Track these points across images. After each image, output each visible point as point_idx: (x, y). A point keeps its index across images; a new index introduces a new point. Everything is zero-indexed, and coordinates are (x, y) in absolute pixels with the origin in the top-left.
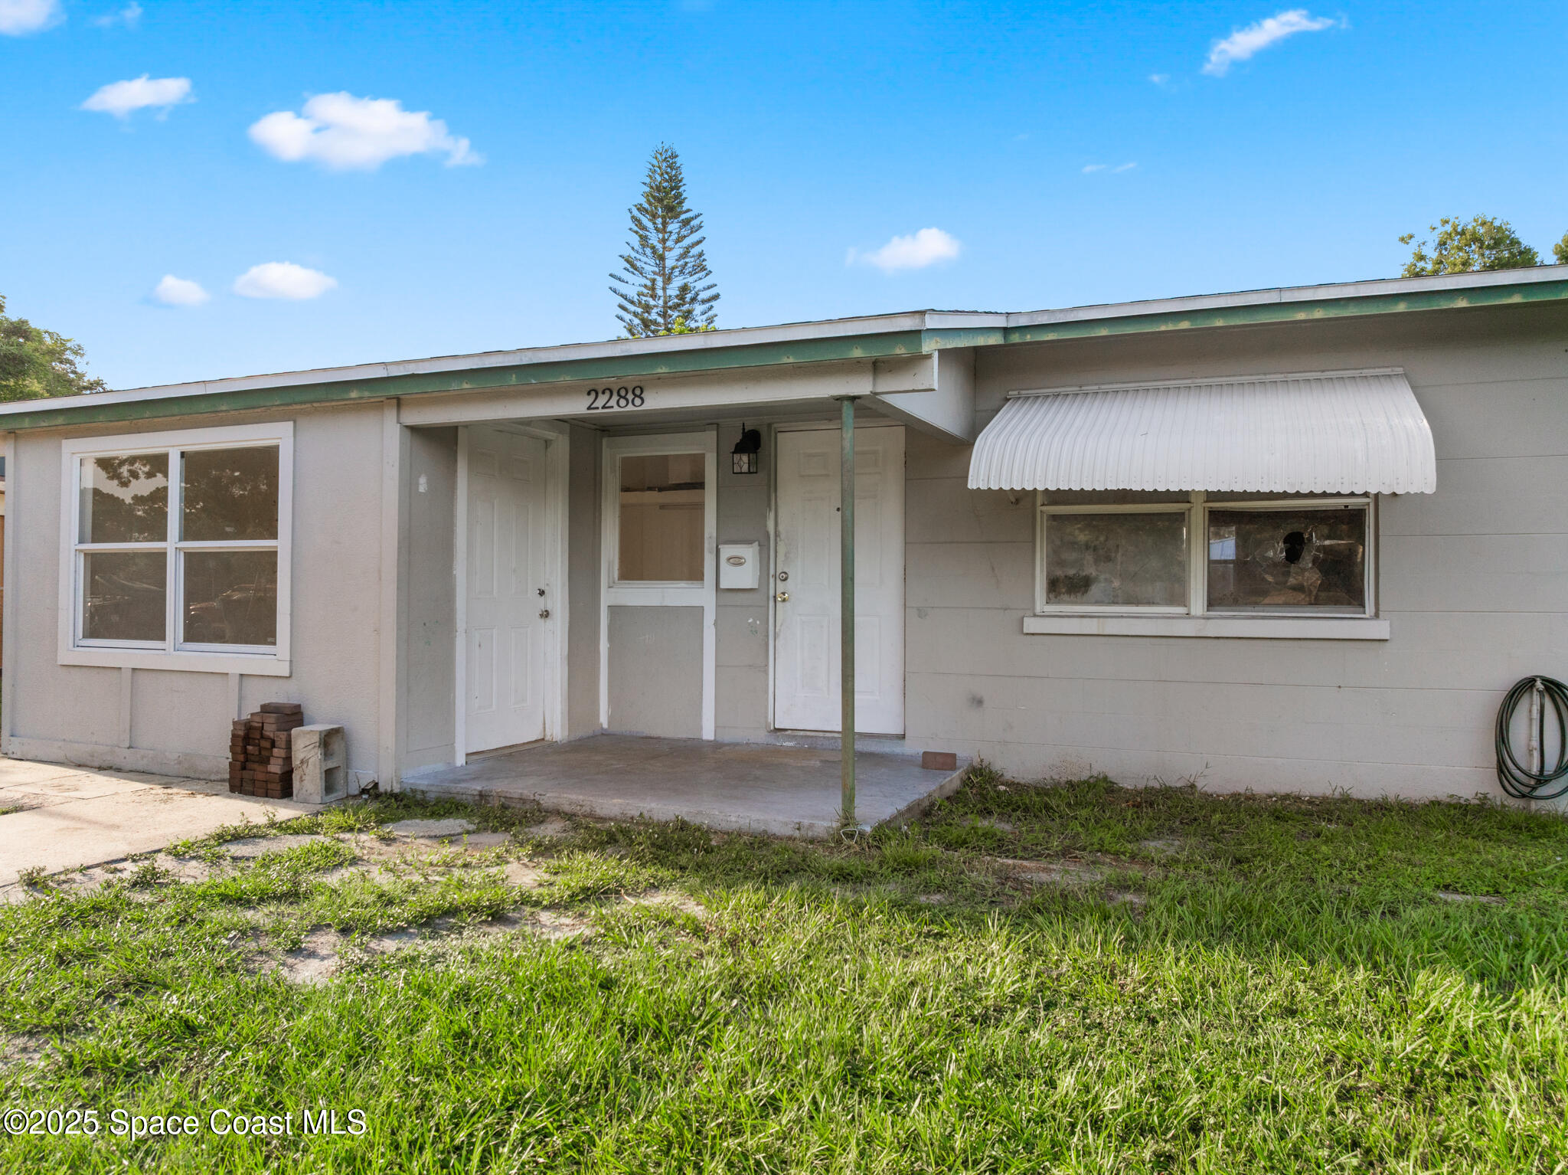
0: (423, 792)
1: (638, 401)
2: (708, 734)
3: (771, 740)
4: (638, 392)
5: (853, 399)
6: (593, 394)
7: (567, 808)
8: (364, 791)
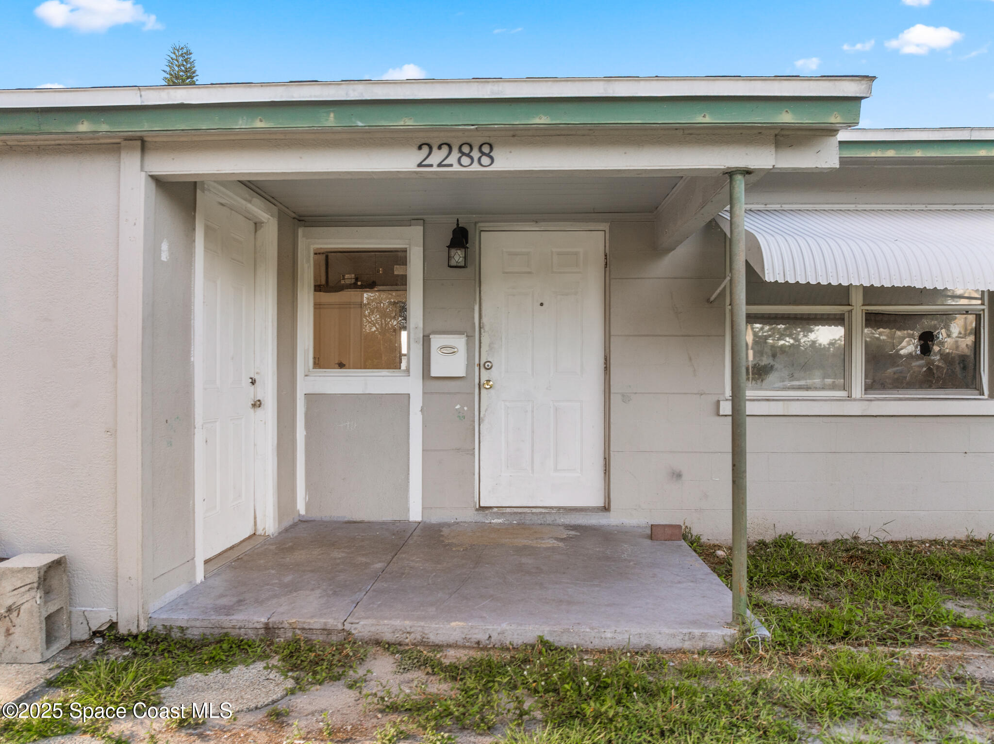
0: (182, 629)
1: (485, 160)
2: (415, 514)
3: (480, 518)
4: (486, 149)
5: (747, 172)
6: (425, 150)
7: (388, 637)
8: (96, 634)
